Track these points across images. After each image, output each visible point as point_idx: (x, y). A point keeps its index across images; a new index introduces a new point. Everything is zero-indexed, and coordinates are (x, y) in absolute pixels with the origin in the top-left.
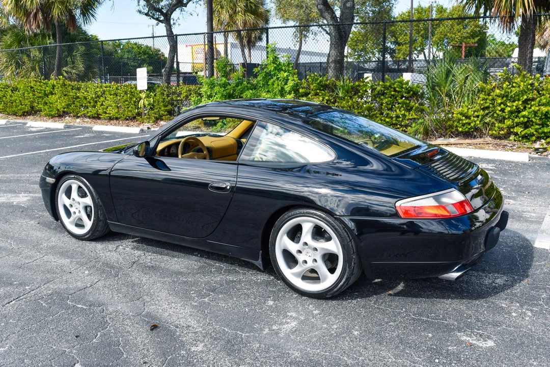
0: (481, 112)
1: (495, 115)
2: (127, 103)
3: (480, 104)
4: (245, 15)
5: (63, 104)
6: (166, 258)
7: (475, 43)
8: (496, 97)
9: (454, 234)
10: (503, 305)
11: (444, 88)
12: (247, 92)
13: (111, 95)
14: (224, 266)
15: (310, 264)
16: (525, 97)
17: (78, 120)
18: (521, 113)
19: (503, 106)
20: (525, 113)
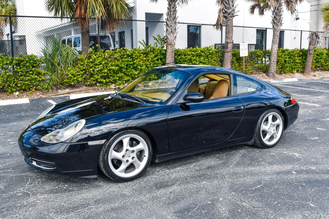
0: (81, 73)
8: (88, 63)
11: (56, 59)
15: (273, 132)
18: (103, 71)
19: (93, 68)
20: (106, 71)
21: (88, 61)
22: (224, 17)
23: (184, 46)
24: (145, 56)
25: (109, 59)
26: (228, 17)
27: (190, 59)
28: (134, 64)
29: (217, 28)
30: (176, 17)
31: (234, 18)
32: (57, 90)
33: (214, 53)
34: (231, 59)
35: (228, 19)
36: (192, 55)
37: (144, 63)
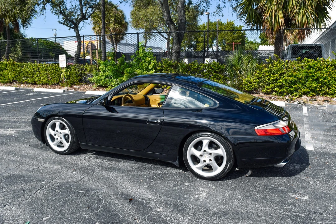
0: (258, 80)
1: (265, 82)
2: (53, 75)
3: (257, 76)
4: (115, 25)
5: (13, 76)
6: (117, 163)
7: (239, 42)
8: (265, 72)
9: (282, 143)
10: (304, 179)
11: (237, 67)
12: (127, 69)
13: (43, 70)
14: (152, 166)
15: (208, 162)
16: (280, 72)
17: (22, 85)
18: (278, 81)
19: (269, 77)
20: (281, 81)
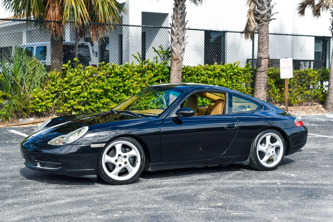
8: (61, 84)
15: (271, 154)
18: (81, 95)
19: (69, 90)
20: (86, 94)
21: (62, 80)
22: (256, 21)
23: (197, 63)
24: (140, 76)
25: (91, 79)
26: (261, 21)
27: (206, 80)
28: (125, 86)
29: (247, 37)
30: (184, 21)
31: (270, 22)
32: (17, 118)
33: (240, 73)
34: (266, 82)
35: (262, 24)
36: (207, 76)
37: (138, 85)
